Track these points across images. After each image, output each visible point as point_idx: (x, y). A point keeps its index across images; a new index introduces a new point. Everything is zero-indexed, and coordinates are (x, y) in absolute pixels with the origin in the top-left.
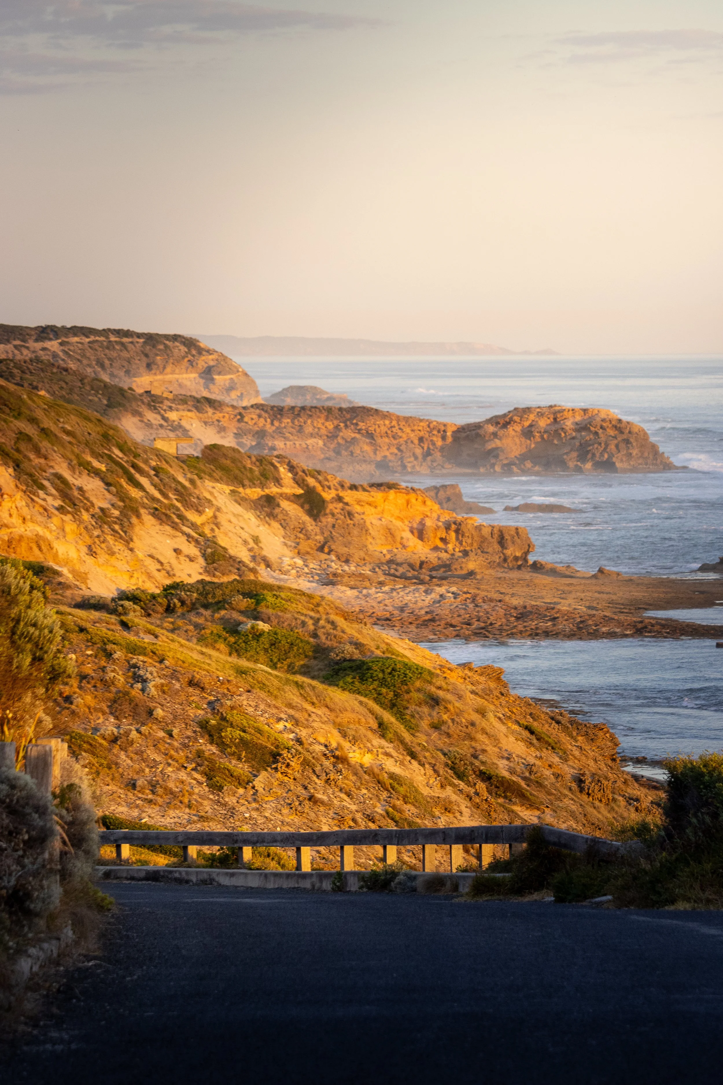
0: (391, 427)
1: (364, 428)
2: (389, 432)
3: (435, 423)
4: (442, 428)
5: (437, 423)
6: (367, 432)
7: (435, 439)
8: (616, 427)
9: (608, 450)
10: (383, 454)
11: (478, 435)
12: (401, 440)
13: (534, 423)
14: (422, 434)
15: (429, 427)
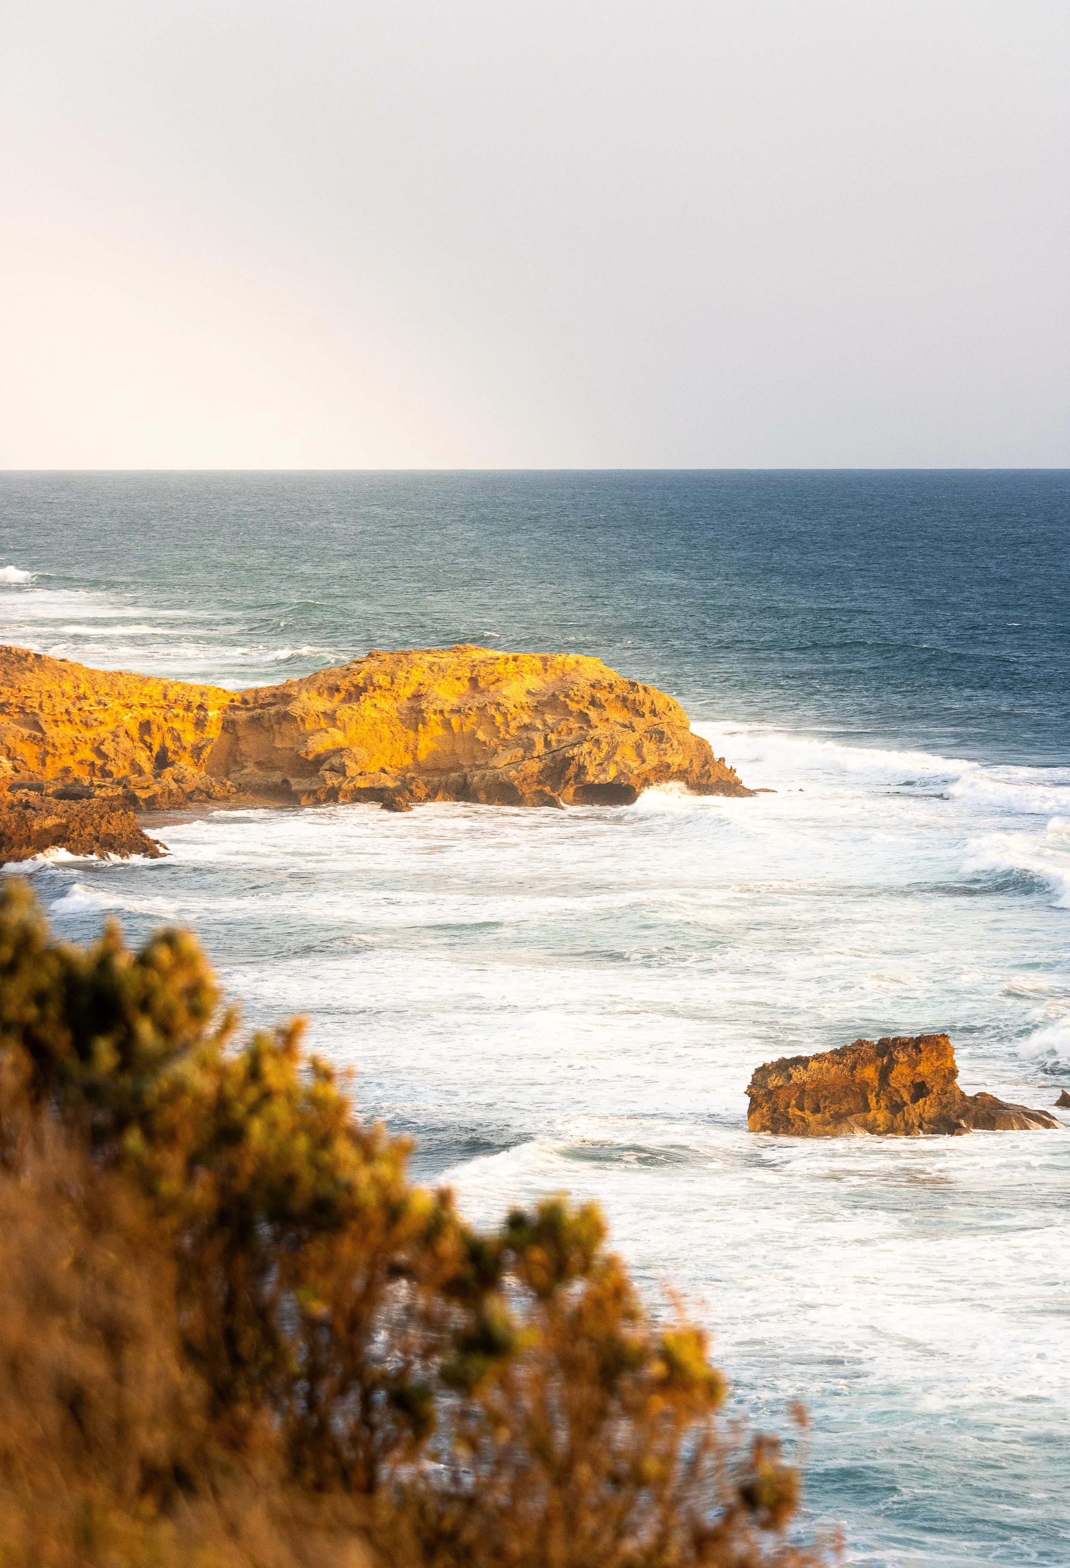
0: (79, 698)
1: (13, 700)
2: (74, 711)
3: (177, 688)
4: (197, 700)
5: (184, 687)
6: (22, 710)
7: (177, 725)
8: (625, 700)
9: (617, 758)
10: (60, 765)
11: (286, 717)
12: (101, 729)
13: (423, 690)
14: (148, 713)
15: (165, 696)
